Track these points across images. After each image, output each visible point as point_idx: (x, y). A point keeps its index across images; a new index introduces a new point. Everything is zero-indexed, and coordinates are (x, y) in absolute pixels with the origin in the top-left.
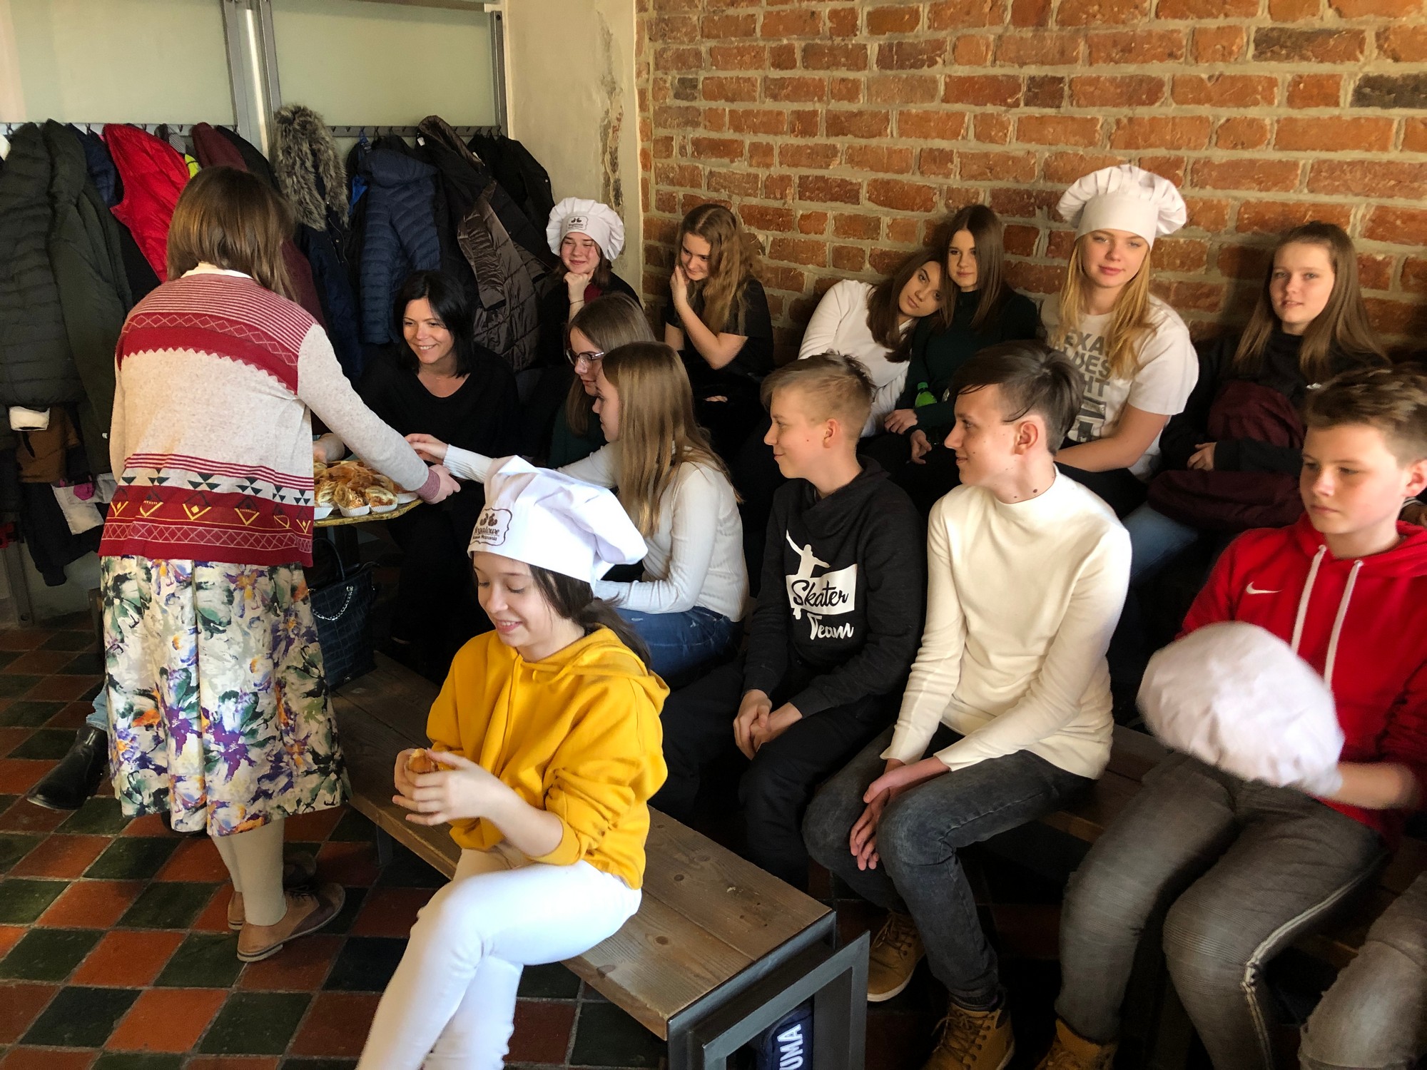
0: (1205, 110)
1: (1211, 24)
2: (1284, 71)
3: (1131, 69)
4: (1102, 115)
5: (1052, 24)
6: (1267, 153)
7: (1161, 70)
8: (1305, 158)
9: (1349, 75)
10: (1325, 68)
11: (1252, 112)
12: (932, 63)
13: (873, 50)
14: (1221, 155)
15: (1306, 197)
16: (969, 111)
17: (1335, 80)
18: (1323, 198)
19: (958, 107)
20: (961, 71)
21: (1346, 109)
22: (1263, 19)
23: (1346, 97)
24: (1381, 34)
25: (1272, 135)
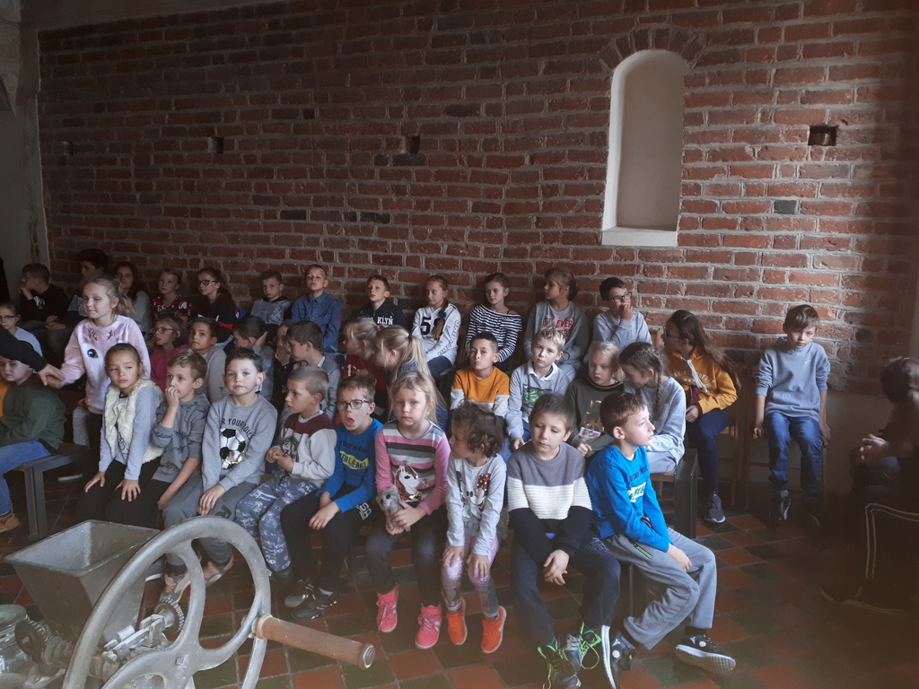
0: (243, 219)
1: (241, 193)
2: (262, 208)
3: (221, 206)
4: (215, 221)
5: (196, 191)
6: (262, 233)
7: (230, 207)
8: (272, 235)
9: (279, 210)
10: (272, 208)
11: (256, 220)
12: (159, 202)
13: (138, 196)
14: (250, 234)
15: (273, 246)
16: (173, 220)
17: (275, 211)
18: (278, 247)
19: (169, 217)
20: (169, 205)
21: (279, 220)
22: (253, 192)
23: (279, 217)
24: (284, 198)
25: (262, 228)
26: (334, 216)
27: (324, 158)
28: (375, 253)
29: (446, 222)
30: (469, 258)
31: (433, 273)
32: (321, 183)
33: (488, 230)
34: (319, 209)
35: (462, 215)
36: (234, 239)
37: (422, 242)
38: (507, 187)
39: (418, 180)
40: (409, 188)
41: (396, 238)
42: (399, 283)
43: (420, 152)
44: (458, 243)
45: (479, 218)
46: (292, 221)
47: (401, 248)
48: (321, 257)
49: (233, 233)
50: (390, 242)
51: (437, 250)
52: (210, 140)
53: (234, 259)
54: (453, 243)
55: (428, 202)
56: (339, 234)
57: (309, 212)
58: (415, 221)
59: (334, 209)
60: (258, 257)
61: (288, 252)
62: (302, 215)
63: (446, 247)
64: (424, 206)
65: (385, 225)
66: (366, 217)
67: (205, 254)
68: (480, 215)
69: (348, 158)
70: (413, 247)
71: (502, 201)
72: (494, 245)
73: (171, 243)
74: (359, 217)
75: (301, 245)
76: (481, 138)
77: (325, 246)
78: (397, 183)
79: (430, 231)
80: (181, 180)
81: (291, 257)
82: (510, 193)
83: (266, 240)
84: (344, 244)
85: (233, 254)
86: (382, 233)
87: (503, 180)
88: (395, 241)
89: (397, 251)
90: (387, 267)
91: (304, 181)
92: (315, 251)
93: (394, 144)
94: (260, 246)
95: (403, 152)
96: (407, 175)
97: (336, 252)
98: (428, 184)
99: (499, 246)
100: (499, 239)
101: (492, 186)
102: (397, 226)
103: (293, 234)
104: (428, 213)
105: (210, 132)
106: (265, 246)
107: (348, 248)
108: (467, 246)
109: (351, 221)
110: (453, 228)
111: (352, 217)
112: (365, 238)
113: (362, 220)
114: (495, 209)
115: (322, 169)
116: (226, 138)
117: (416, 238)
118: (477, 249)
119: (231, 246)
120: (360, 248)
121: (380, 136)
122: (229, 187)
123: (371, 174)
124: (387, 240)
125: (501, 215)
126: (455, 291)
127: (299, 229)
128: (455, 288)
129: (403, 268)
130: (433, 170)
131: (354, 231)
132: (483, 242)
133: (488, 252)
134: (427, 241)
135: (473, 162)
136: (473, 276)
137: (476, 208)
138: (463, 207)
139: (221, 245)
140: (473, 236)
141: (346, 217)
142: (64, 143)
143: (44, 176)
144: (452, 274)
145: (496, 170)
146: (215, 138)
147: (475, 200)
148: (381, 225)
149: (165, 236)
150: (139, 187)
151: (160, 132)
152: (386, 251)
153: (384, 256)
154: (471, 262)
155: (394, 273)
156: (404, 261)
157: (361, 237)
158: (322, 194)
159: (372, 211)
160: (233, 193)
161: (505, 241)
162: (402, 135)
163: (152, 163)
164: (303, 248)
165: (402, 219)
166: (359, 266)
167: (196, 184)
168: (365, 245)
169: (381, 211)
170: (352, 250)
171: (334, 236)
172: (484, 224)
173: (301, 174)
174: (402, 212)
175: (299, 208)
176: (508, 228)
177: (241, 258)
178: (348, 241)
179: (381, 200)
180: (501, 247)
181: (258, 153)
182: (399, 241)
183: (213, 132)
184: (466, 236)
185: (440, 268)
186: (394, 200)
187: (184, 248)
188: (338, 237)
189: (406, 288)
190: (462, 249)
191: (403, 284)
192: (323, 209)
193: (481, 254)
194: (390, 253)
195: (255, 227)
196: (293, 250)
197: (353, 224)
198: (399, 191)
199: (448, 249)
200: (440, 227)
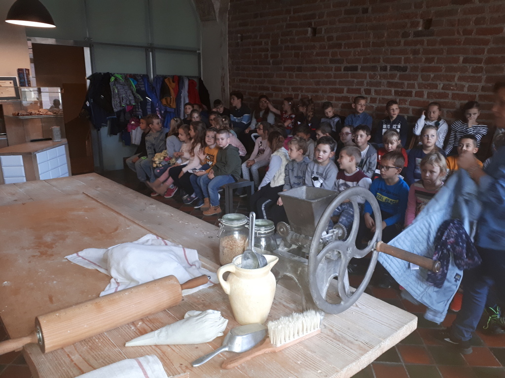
0: (323, 72)
1: (323, 58)
2: (334, 66)
3: (312, 65)
4: (308, 73)
5: (300, 57)
6: (332, 79)
7: (316, 65)
8: (338, 80)
9: (343, 66)
10: (339, 65)
11: (330, 72)
12: (281, 64)
13: (271, 61)
14: (326, 80)
15: (338, 86)
16: (288, 73)
17: (341, 67)
18: (341, 87)
19: (286, 72)
20: (286, 65)
21: (342, 72)
22: (330, 57)
23: (342, 70)
24: (346, 60)
25: (333, 76)
26: (374, 69)
27: (371, 36)
28: (396, 89)
29: (444, 70)
30: (457, 92)
31: (431, 101)
32: (369, 50)
33: (472, 75)
34: (365, 65)
35: (455, 65)
36: (318, 83)
37: (426, 83)
38: (489, 47)
39: (428, 45)
40: (421, 50)
41: (410, 80)
42: (409, 107)
43: (431, 28)
44: (450, 83)
45: (466, 67)
46: (349, 72)
47: (413, 86)
48: (364, 92)
49: (318, 80)
50: (406, 83)
51: (436, 87)
52: (310, 29)
53: (316, 94)
54: (447, 83)
55: (433, 58)
56: (376, 79)
57: (360, 67)
58: (423, 70)
59: (374, 64)
60: (329, 92)
61: (345, 89)
62: (356, 69)
63: (442, 85)
64: (429, 61)
65: (404, 73)
66: (393, 68)
67: (302, 92)
68: (467, 65)
69: (386, 35)
70: (420, 86)
71: (484, 56)
72: (475, 84)
73: (286, 86)
74: (388, 69)
75: (353, 86)
76: (473, 17)
77: (367, 86)
78: (414, 47)
79: (432, 76)
80: (293, 52)
81: (347, 92)
82: (490, 51)
83: (334, 83)
84: (378, 84)
85: (316, 91)
86: (401, 78)
87: (486, 43)
88: (409, 82)
89: (410, 88)
90: (402, 98)
91: (359, 49)
92: (360, 89)
93: (415, 24)
94: (331, 87)
95: (420, 29)
96: (422, 43)
97: (373, 89)
98: (434, 47)
99: (478, 84)
100: (479, 80)
101: (478, 47)
102: (412, 73)
103: (350, 79)
104: (432, 65)
105: (310, 25)
106: (333, 87)
107: (380, 87)
108: (456, 84)
109: (384, 71)
110: (448, 74)
111: (385, 69)
112: (391, 81)
113: (390, 70)
114: (479, 61)
115: (370, 42)
116: (318, 28)
117: (423, 80)
118: (463, 86)
119: (316, 87)
120: (387, 87)
121: (407, 20)
122: (318, 55)
123: (399, 43)
124: (404, 81)
125: (482, 65)
126: (445, 112)
127: (353, 76)
128: (445, 110)
129: (412, 98)
130: (439, 39)
131: (385, 77)
132: (468, 82)
133: (470, 88)
134: (430, 82)
135: (467, 32)
136: (458, 103)
137: (466, 61)
138: (456, 61)
139: (311, 86)
140: (460, 79)
141: (380, 69)
142: (239, 35)
143: (229, 53)
144: (445, 102)
145: (482, 37)
146: (312, 28)
147: (465, 56)
148: (402, 73)
149: (282, 82)
150: (272, 57)
151: (285, 27)
152: (402, 88)
153: (401, 91)
154: (457, 94)
155: (406, 101)
156: (414, 94)
157: (389, 80)
158: (368, 56)
159: (397, 65)
160: (319, 58)
161: (483, 81)
162: (421, 18)
163: (279, 43)
164: (354, 87)
165: (415, 69)
166: (386, 97)
167: (300, 53)
168: (390, 84)
169: (402, 64)
170: (382, 88)
171: (373, 80)
172: (470, 70)
173: (358, 45)
174: (416, 65)
175: (354, 65)
176: (486, 72)
177: (320, 94)
178: (380, 83)
179: (403, 58)
180: (480, 85)
181: (335, 35)
182: (412, 82)
183: (311, 25)
184: (456, 79)
185: (437, 98)
186: (412, 58)
187: (292, 88)
188: (375, 80)
189: (413, 110)
190: (453, 86)
191: (411, 108)
192: (368, 65)
193: (466, 89)
194: (405, 89)
195: (328, 76)
196: (349, 88)
197: (384, 73)
198: (415, 52)
199: (443, 86)
200: (439, 73)
